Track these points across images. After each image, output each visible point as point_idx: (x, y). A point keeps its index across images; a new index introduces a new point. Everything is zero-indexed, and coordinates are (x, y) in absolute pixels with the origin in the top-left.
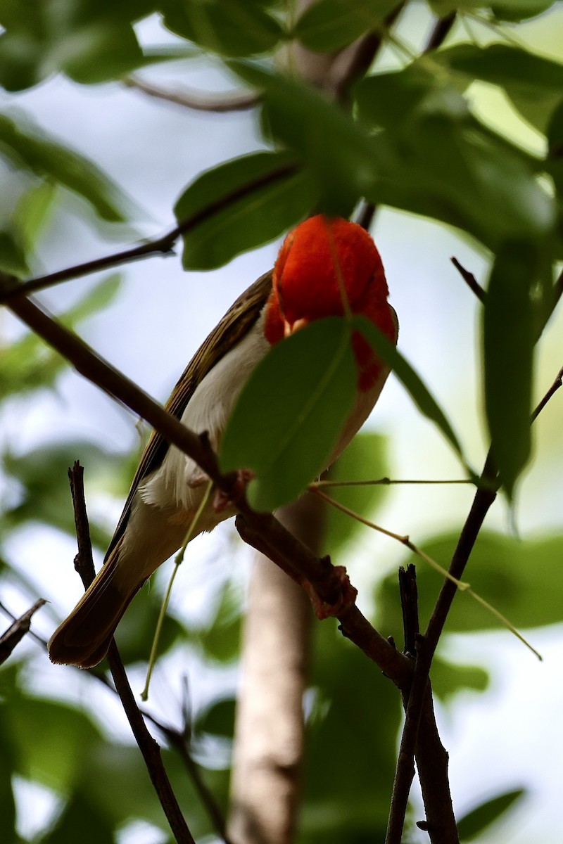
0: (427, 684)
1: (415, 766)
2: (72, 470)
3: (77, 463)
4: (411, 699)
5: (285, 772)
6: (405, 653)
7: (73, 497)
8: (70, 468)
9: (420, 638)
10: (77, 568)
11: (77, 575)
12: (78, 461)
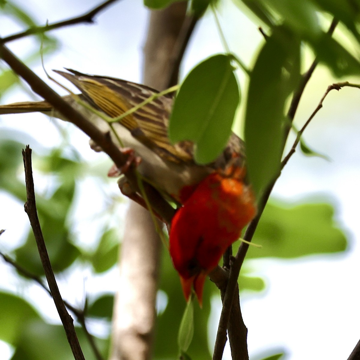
0: (236, 286)
1: (227, 336)
2: (25, 150)
3: (28, 147)
4: (226, 295)
5: (144, 337)
6: (223, 267)
7: (25, 167)
8: (23, 150)
9: (233, 258)
10: (26, 211)
11: (26, 215)
12: (29, 146)
